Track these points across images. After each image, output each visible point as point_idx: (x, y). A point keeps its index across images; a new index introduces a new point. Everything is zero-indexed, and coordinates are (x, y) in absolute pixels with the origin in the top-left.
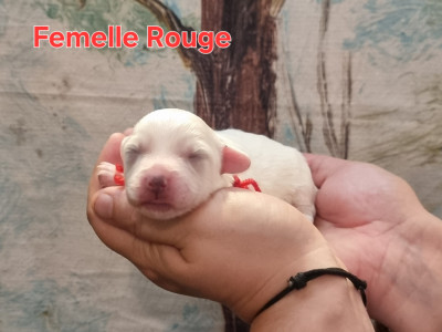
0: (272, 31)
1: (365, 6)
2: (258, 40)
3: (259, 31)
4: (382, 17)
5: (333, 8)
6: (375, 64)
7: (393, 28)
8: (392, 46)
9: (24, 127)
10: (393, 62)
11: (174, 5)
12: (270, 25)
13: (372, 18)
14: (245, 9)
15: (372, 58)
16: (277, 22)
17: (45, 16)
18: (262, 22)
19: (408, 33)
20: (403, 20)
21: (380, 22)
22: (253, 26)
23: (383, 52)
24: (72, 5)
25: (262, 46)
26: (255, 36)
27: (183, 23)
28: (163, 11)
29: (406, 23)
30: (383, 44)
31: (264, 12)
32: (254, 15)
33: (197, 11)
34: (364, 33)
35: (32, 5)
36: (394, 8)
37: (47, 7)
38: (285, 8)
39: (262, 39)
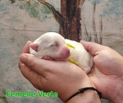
0: (80, 12)
1: (106, 5)
2: (76, 14)
3: (76, 12)
4: (110, 8)
5: (97, 5)
6: (109, 21)
7: (113, 11)
8: (113, 16)
9: (14, 38)
10: (114, 20)
11: (53, 5)
12: (79, 10)
13: (108, 8)
14: (72, 6)
15: (108, 19)
16: (81, 9)
17: (20, 8)
18: (77, 9)
19: (118, 12)
20: (116, 9)
21: (110, 9)
22: (75, 11)
23: (111, 18)
24: (27, 5)
25: (77, 16)
26: (75, 13)
27: (56, 10)
28: (50, 7)
29: (117, 9)
30: (111, 16)
31: (78, 7)
32: (75, 8)
33: (60, 7)
34: (105, 12)
35: (16, 6)
36: (114, 6)
37: (20, 6)
38: (83, 6)
39: (77, 14)
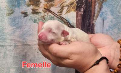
0: (94, 27)
1: (110, 21)
2: (91, 29)
3: (91, 27)
4: (114, 24)
5: (105, 21)
6: (112, 34)
7: (116, 26)
8: (116, 30)
10: (116, 34)
11: (69, 20)
12: (93, 25)
13: (112, 24)
14: (87, 22)
15: (111, 33)
16: (95, 25)
17: (33, 22)
18: (91, 25)
19: (120, 28)
20: (118, 25)
21: (113, 25)
22: (89, 26)
23: (114, 32)
24: (41, 19)
25: (91, 31)
26: (90, 28)
28: (66, 21)
29: (119, 25)
30: (114, 30)
31: (92, 22)
32: (90, 23)
34: (110, 27)
36: (116, 22)
37: (34, 20)
38: (97, 21)
